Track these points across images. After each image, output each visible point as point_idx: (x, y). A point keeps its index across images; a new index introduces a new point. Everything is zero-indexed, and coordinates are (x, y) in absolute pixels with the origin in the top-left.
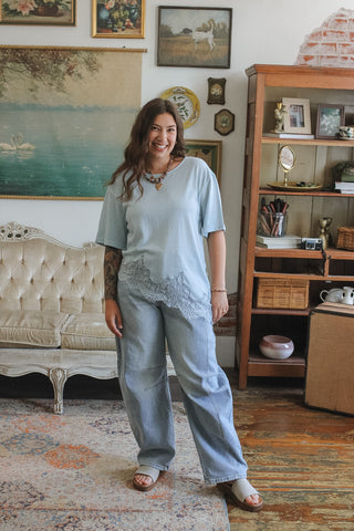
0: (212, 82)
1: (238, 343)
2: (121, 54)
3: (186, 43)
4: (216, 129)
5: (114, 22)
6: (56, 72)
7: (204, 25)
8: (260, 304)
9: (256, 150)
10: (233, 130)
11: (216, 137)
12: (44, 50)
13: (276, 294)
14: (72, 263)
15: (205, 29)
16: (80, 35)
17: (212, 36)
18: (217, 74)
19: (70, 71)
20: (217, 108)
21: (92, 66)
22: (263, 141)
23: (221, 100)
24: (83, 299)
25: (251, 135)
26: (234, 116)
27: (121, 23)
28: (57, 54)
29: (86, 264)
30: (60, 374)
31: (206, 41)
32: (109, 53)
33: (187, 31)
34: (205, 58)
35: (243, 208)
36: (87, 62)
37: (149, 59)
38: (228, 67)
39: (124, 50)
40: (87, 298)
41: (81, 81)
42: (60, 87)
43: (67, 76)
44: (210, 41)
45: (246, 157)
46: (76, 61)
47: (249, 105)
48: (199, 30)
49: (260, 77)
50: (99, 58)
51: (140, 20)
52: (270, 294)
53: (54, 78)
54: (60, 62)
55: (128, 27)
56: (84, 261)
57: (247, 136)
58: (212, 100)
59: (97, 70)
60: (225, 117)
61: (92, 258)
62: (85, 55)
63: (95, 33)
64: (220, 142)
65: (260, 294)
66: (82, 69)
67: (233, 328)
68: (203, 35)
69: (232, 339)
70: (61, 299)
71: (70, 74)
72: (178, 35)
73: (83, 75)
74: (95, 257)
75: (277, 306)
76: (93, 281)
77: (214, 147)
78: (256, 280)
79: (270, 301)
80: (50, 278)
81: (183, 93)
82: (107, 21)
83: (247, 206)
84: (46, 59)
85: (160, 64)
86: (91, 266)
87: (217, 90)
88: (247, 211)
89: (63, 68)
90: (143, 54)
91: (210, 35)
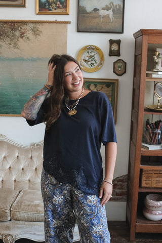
0: (112, 42)
1: (129, 208)
2: (54, 24)
3: (95, 17)
4: (114, 72)
5: (50, 4)
6: (13, 36)
7: (107, 6)
8: (143, 185)
9: (142, 86)
10: (125, 72)
11: (114, 77)
12: (6, 22)
13: (154, 179)
14: (22, 157)
15: (107, 8)
16: (28, 13)
17: (112, 13)
18: (115, 37)
19: (22, 36)
20: (115, 59)
21: (36, 32)
22: (147, 80)
23: (117, 53)
24: (29, 180)
25: (137, 76)
26: (125, 63)
27: (54, 5)
28: (14, 25)
29: (31, 158)
30: (10, 238)
31: (108, 16)
32: (47, 24)
33: (96, 10)
34: (108, 27)
35: (132, 122)
36: (32, 30)
37: (72, 28)
38: (122, 32)
39: (56, 22)
40: (31, 180)
41: (29, 42)
42: (16, 46)
43: (20, 39)
44: (111, 16)
45: (134, 90)
46: (26, 29)
47: (136, 56)
48: (104, 9)
49: (145, 38)
50: (40, 27)
51: (66, 3)
52: (150, 179)
53: (12, 40)
54: (15, 30)
55: (59, 7)
56: (30, 156)
57: (135, 76)
58: (112, 53)
59: (39, 35)
60: (120, 64)
61: (35, 154)
62: (31, 25)
63: (38, 11)
64: (117, 80)
65: (144, 178)
66: (29, 34)
67: (125, 197)
68: (106, 12)
69: (124, 204)
70: (15, 181)
71: (22, 38)
72: (90, 13)
73: (30, 38)
74: (37, 154)
75: (155, 186)
76: (36, 168)
77: (113, 83)
78: (141, 170)
79: (150, 183)
80: (8, 167)
81: (93, 49)
82: (45, 4)
83: (134, 121)
84: (7, 28)
85: (79, 31)
86: (35, 159)
87: (115, 47)
88: (135, 125)
89: (17, 33)
90: (68, 25)
91: (110, 12)
